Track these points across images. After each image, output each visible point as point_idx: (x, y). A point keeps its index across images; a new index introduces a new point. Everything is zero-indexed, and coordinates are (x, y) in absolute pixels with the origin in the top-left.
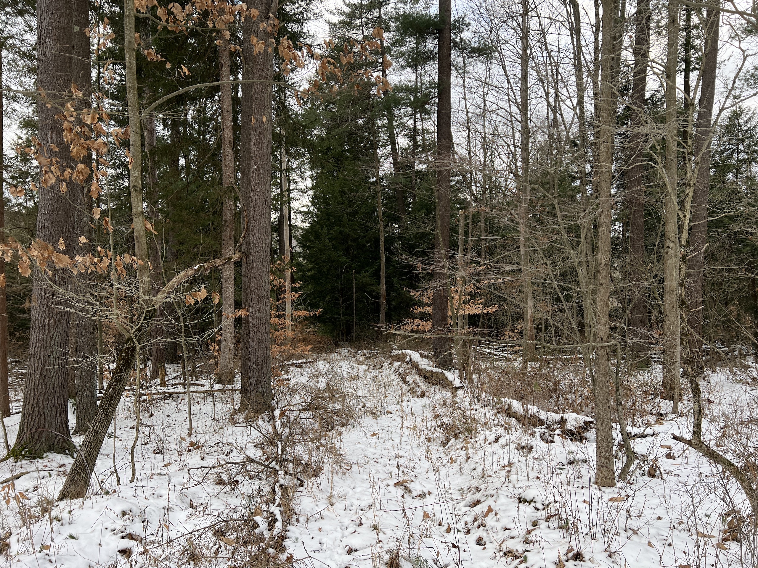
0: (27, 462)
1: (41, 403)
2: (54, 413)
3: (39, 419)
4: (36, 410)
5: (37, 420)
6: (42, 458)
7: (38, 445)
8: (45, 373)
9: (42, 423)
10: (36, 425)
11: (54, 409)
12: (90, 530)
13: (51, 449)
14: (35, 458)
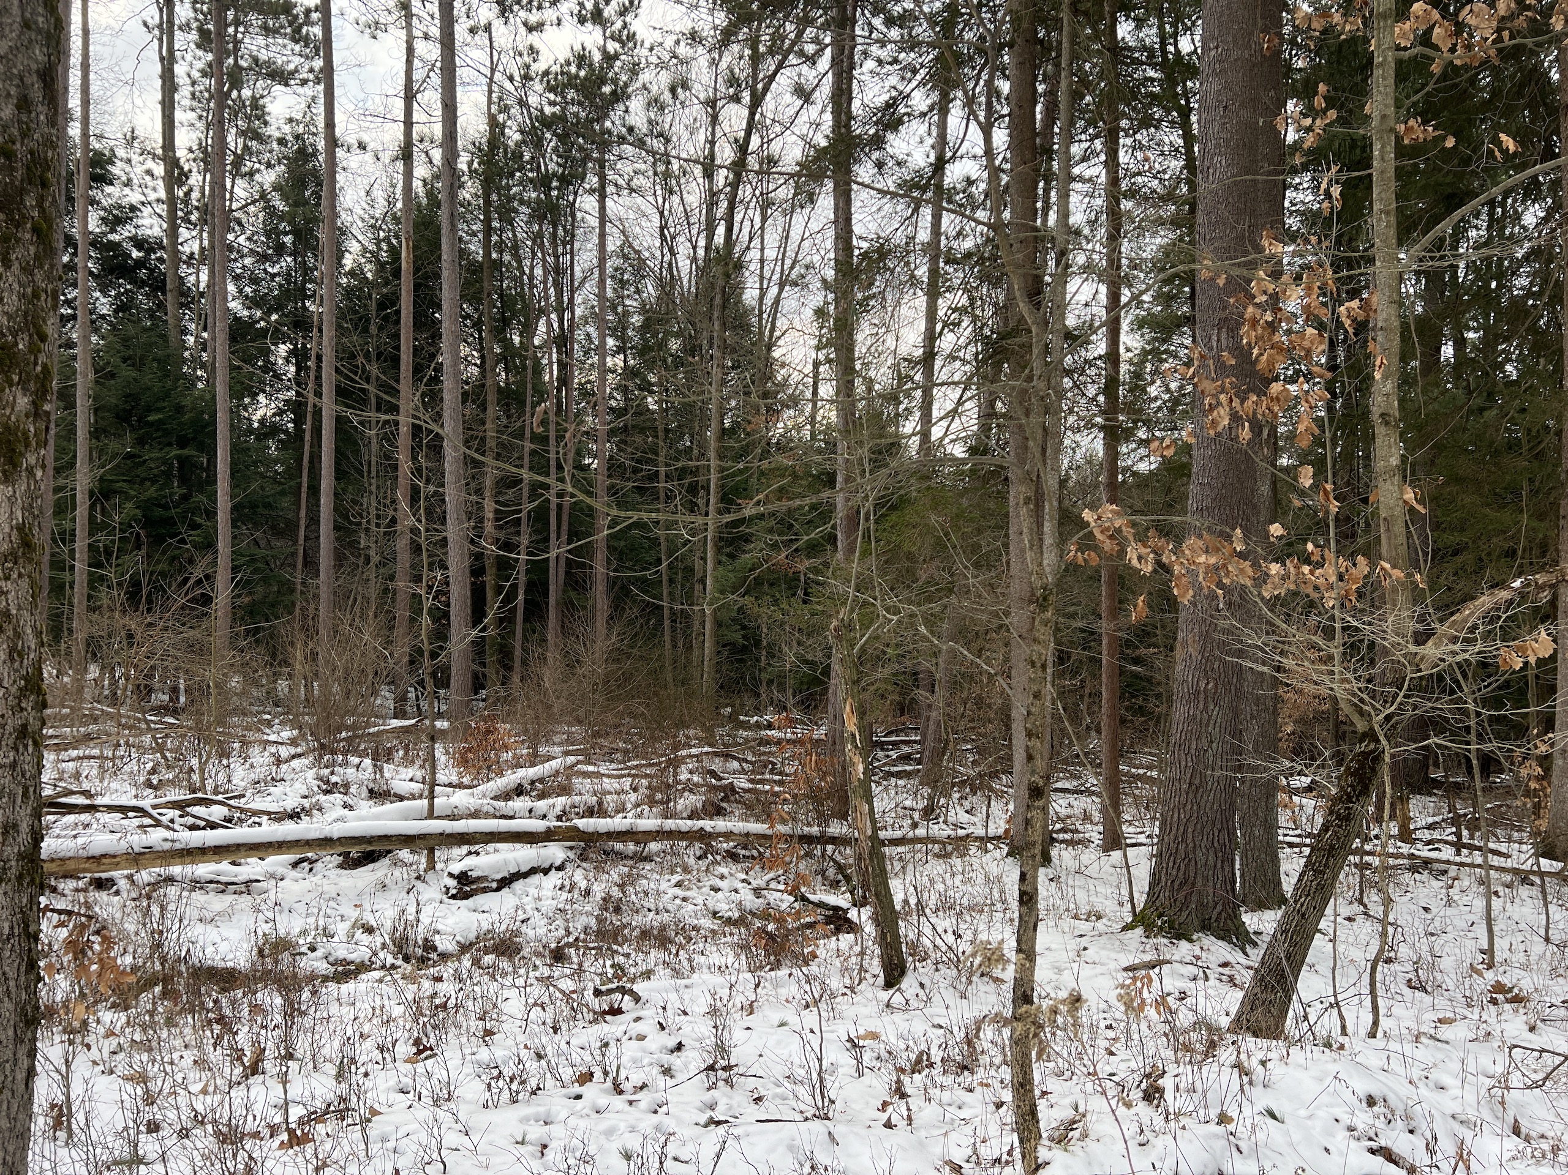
0: (1166, 941)
1: (1190, 835)
2: (1211, 861)
3: (1187, 866)
4: (1182, 847)
5: (1182, 867)
6: (1190, 941)
7: (1185, 914)
8: (1197, 782)
9: (1192, 874)
10: (1181, 875)
11: (1211, 854)
12: (1303, 1113)
13: (1206, 927)
14: (1178, 938)
